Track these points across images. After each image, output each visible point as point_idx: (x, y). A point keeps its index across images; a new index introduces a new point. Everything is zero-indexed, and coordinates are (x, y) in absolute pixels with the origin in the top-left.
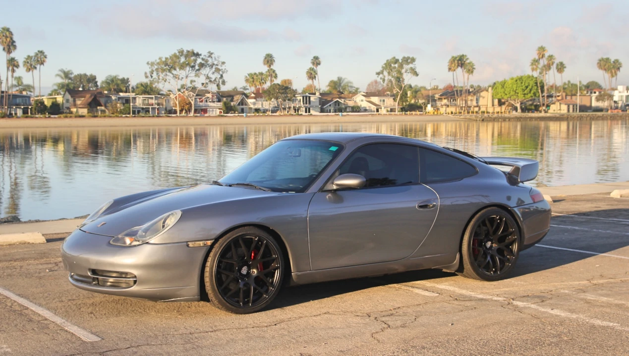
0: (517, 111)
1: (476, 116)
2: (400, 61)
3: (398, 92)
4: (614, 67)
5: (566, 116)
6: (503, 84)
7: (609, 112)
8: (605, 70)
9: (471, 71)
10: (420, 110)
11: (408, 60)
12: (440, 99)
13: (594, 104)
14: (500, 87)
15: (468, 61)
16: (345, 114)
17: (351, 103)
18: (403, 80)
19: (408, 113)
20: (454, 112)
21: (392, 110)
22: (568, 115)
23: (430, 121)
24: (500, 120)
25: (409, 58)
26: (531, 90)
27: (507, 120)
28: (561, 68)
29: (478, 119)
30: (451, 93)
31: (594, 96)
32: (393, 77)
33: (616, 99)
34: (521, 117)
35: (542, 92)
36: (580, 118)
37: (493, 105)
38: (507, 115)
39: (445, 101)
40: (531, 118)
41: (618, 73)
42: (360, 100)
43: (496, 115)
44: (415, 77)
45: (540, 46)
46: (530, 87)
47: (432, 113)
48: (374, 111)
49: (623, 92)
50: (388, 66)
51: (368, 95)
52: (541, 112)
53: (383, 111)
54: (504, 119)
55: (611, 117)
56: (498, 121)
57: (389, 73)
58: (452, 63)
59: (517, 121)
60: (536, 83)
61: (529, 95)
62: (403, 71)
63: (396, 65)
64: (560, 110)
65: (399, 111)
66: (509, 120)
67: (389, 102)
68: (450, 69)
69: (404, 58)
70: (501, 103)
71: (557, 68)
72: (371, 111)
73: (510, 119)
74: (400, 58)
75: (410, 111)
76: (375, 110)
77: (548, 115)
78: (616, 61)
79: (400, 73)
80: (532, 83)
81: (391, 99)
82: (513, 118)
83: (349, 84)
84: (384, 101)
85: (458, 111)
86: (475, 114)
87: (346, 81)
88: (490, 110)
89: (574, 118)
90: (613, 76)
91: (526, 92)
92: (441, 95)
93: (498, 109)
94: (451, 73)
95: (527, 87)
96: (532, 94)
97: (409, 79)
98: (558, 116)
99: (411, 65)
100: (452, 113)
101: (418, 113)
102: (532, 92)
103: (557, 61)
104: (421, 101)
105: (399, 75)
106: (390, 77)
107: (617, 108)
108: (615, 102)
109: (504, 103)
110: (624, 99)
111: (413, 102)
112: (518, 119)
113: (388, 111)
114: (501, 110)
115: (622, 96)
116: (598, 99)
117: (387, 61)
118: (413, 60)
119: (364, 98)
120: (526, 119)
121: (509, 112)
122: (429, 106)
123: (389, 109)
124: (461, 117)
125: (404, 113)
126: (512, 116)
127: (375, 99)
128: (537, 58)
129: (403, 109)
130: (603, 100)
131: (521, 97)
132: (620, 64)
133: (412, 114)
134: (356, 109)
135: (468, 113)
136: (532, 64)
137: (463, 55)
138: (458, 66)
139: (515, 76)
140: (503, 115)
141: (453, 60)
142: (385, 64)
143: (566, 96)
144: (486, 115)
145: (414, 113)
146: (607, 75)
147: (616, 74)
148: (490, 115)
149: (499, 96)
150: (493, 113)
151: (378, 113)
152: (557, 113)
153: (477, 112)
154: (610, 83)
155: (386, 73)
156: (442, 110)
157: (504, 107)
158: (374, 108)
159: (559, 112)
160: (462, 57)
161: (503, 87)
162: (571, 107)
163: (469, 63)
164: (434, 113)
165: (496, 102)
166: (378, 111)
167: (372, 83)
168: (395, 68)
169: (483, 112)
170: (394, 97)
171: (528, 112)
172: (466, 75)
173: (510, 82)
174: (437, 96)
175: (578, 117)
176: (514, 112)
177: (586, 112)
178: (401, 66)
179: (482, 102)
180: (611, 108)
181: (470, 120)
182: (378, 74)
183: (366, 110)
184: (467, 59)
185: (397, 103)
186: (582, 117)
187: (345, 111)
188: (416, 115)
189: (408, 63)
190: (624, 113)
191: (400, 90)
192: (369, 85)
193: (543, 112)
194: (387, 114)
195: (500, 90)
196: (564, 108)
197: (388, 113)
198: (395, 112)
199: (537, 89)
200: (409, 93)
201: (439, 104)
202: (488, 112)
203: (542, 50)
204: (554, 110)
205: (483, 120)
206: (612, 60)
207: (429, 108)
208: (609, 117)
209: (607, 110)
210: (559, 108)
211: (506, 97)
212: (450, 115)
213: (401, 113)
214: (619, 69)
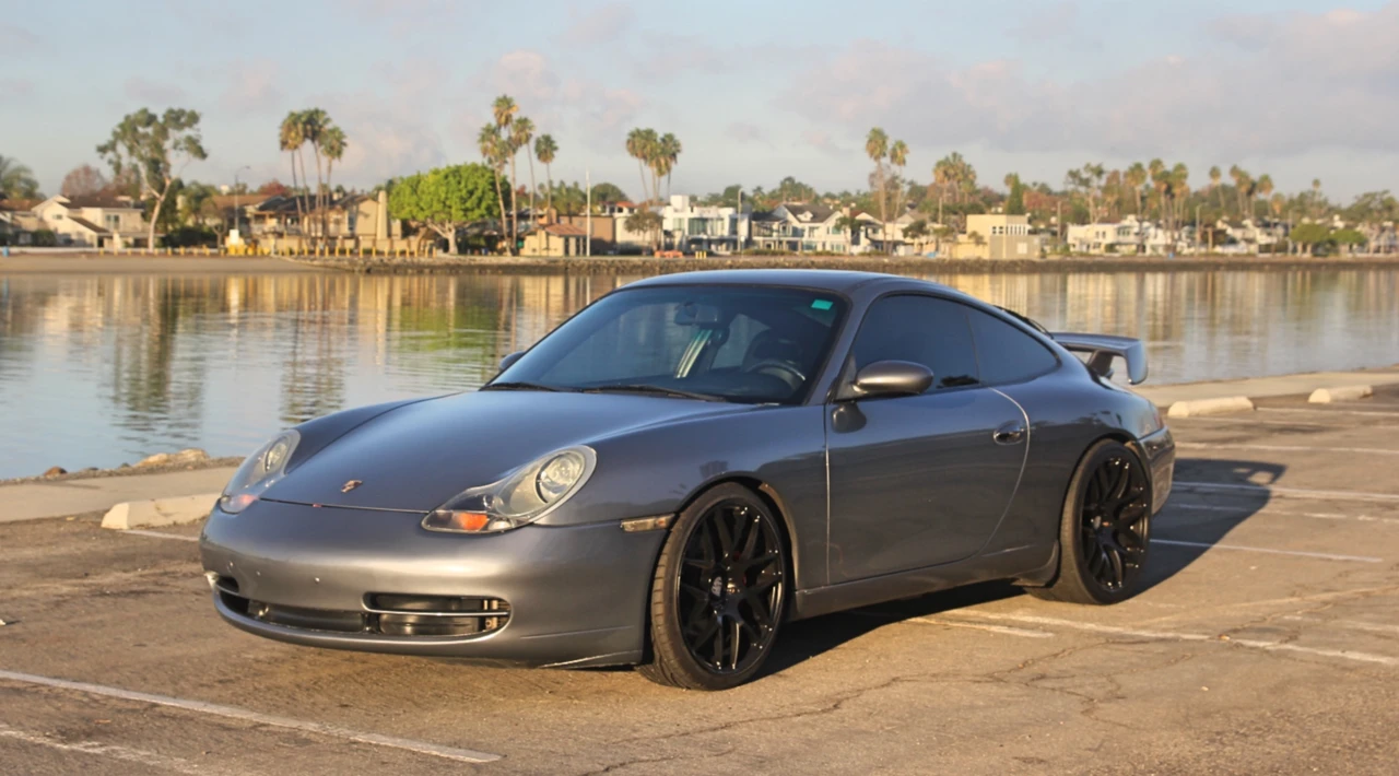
0: (446, 249)
1: (352, 263)
2: (160, 119)
3: (154, 198)
4: (663, 152)
5: (561, 264)
6: (415, 184)
7: (657, 256)
8: (644, 157)
9: (335, 149)
10: (211, 243)
11: (181, 118)
12: (260, 218)
13: (623, 236)
14: (408, 190)
15: (329, 126)
16: (14, 250)
17: (29, 224)
18: (168, 166)
19: (182, 250)
20: (296, 249)
21: (140, 243)
22: (567, 262)
23: (236, 272)
24: (410, 271)
25: (182, 112)
26: (480, 200)
27: (427, 271)
28: (546, 149)
29: (357, 269)
30: (285, 204)
31: (621, 218)
32: (142, 158)
33: (667, 225)
34: (459, 266)
35: (508, 204)
36: (595, 270)
37: (389, 235)
38: (425, 259)
39: (272, 223)
40: (483, 268)
41: (674, 166)
42: (54, 215)
43: (398, 259)
44: (197, 161)
45: (501, 95)
46: (478, 193)
47: (242, 253)
48: (91, 245)
49: (682, 210)
50: (129, 130)
51: (75, 203)
52: (501, 252)
53: (117, 244)
54: (420, 270)
55: (661, 268)
56: (406, 274)
57: (131, 150)
58: (289, 129)
59: (451, 274)
60: (493, 184)
61: (477, 212)
62: (168, 145)
63: (150, 130)
64: (548, 249)
65: (156, 246)
66: (431, 272)
67: (131, 221)
68: (284, 144)
69: (171, 111)
70: (407, 231)
71: (537, 149)
72: (83, 243)
73: (433, 269)
74: (159, 112)
75: (187, 245)
76: (95, 242)
77: (521, 260)
78: (668, 139)
79: (159, 148)
80: (483, 184)
81: (137, 215)
82: (440, 267)
83: (23, 175)
84: (117, 219)
85: (305, 247)
86: (348, 255)
87: (13, 165)
88: (384, 247)
89: (580, 268)
90: (661, 173)
91: (468, 205)
92: (262, 209)
93: (400, 245)
94: (287, 154)
95: (471, 193)
96: (483, 210)
97: (181, 167)
98: (544, 263)
99: (188, 132)
100: (291, 253)
101: (207, 251)
102: (484, 205)
103: (537, 133)
104: (211, 222)
105: (156, 156)
106: (135, 160)
107: (669, 247)
108: (667, 233)
109: (415, 231)
110: (686, 226)
111: (190, 223)
112: (452, 269)
113: (127, 245)
114: (409, 245)
115: (680, 220)
116: (630, 227)
117: (127, 118)
118: (193, 118)
119: (64, 211)
120: (470, 268)
121: (430, 252)
122: (234, 234)
123: (131, 240)
124: (316, 263)
125: (169, 250)
126: (438, 263)
127: (94, 215)
128: (494, 123)
129: (167, 242)
130: (641, 228)
131: (457, 215)
132: (677, 145)
133: (191, 254)
134: (44, 238)
135: (332, 252)
136: (483, 139)
137: (317, 112)
138: (306, 136)
139: (442, 166)
140: (416, 259)
141: (293, 121)
142: (122, 126)
143: (559, 215)
144: (374, 258)
145: (195, 250)
146: (649, 171)
147: (669, 169)
148: (386, 258)
149: (405, 214)
150: (392, 253)
151: (102, 250)
152: (540, 256)
153: (351, 252)
154: (656, 187)
155: (122, 149)
156: (269, 245)
157: (414, 240)
158: (90, 235)
159: (544, 253)
160: (315, 116)
161: (415, 191)
162: (572, 242)
163: (333, 131)
164: (246, 251)
165: (397, 227)
166: (101, 244)
167: (76, 173)
168: (145, 136)
169: (368, 252)
170: (145, 209)
171: (472, 253)
172: (325, 160)
173: (431, 179)
174: (251, 210)
175: (589, 267)
176: (439, 254)
177: (605, 254)
178: (163, 132)
179: (362, 227)
180: (659, 248)
181: (338, 270)
182: (102, 150)
183: (68, 242)
184: (327, 121)
185: (151, 226)
186: (598, 266)
187: (15, 243)
188: (202, 255)
189: (180, 127)
190: (690, 258)
191: (161, 191)
192: (69, 178)
193: (509, 253)
194: (125, 254)
195: (407, 197)
196: (557, 244)
197: (129, 250)
198: (146, 246)
199: (495, 199)
200: (180, 201)
201: (256, 228)
202: (379, 253)
203: (505, 103)
204: (534, 250)
205: (368, 271)
206: (660, 135)
207: (234, 239)
208: (657, 269)
209: (652, 253)
210: (544, 246)
211: (421, 217)
212: (288, 259)
213: (163, 250)
214: (674, 156)
